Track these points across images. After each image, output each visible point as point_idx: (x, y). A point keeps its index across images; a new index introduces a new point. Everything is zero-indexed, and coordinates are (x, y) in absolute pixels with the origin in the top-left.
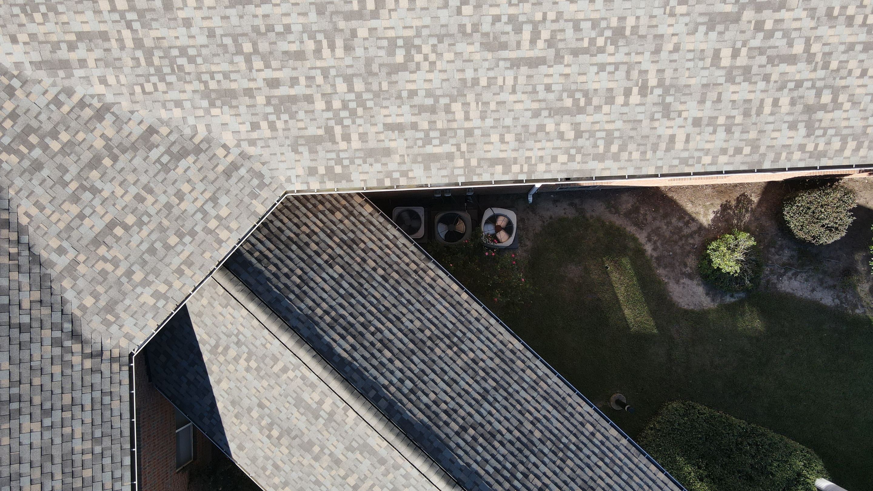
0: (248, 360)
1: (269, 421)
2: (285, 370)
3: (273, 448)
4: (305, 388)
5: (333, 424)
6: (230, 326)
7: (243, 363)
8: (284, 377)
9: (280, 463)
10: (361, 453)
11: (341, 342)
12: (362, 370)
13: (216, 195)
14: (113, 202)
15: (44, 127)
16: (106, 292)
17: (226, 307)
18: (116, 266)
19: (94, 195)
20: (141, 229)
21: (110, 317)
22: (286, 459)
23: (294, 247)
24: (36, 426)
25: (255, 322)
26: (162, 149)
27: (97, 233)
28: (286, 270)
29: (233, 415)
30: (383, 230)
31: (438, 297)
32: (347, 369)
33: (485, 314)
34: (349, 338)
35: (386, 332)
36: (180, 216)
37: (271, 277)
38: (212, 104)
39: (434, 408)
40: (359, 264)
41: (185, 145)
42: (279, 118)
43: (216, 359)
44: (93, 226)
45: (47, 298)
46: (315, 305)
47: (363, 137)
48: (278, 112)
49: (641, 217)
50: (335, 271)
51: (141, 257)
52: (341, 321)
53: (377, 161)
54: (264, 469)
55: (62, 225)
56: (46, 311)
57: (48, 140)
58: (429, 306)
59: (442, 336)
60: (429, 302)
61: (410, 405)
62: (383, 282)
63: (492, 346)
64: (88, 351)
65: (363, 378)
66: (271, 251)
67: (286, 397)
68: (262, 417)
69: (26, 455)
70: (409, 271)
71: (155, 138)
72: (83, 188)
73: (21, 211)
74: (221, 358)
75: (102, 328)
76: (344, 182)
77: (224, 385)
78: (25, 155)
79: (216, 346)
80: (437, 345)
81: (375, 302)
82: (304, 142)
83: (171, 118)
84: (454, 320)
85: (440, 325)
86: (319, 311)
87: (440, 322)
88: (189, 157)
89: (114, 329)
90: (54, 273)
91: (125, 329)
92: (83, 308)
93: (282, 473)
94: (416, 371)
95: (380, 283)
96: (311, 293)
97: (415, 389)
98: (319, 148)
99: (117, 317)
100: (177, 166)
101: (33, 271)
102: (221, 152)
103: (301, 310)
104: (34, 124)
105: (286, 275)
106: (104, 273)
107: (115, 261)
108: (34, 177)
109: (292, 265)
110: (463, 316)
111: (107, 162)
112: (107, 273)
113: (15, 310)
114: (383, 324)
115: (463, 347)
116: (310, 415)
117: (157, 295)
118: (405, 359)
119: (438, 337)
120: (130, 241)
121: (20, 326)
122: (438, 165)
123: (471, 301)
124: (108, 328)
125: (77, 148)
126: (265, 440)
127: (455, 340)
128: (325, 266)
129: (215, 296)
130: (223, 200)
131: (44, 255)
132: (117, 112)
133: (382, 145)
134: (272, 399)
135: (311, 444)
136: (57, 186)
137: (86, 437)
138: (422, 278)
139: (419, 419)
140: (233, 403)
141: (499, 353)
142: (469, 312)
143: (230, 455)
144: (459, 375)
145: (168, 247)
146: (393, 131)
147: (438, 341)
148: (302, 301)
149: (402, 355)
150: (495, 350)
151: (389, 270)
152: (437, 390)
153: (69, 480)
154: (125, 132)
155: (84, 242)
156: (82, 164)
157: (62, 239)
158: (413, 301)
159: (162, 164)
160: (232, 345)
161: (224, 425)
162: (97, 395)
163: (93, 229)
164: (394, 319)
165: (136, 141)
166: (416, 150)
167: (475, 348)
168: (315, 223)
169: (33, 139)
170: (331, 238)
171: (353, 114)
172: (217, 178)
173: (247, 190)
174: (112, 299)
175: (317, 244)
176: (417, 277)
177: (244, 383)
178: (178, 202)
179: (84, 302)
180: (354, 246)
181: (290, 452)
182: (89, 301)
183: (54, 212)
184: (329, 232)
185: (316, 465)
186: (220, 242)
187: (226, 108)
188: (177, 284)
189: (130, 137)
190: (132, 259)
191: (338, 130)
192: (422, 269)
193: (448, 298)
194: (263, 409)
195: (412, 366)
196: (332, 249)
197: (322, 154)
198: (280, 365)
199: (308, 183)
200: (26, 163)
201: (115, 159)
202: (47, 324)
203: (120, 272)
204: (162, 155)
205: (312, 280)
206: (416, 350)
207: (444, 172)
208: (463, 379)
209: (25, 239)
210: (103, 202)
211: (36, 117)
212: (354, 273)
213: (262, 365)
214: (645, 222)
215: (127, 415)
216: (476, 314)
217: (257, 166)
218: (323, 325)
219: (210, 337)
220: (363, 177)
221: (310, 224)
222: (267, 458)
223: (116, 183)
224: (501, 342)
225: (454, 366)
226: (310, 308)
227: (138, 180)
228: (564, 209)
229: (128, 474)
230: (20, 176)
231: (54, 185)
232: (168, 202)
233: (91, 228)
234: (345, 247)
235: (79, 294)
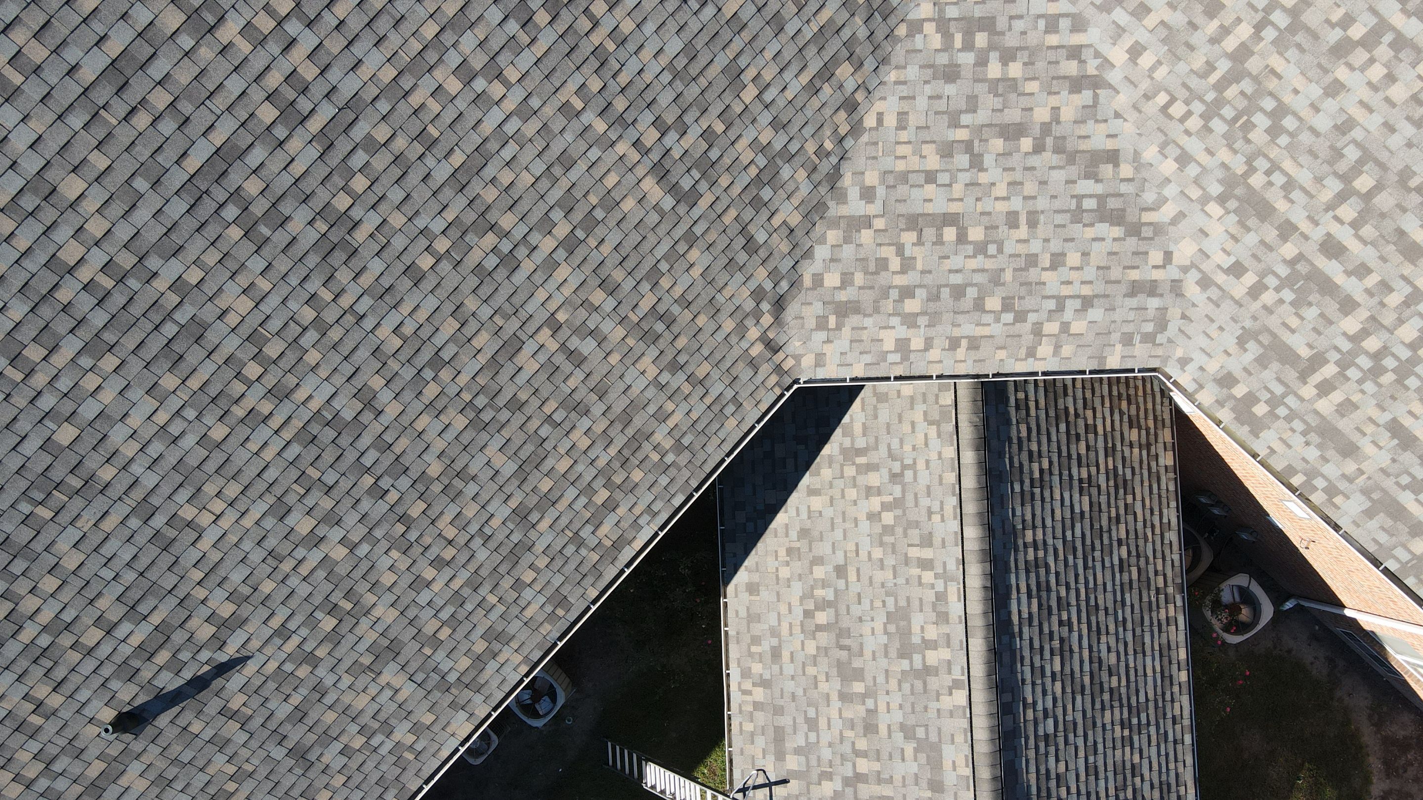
0: (885, 507)
1: (830, 596)
2: (926, 564)
3: (797, 630)
4: (928, 608)
5: (919, 684)
6: (908, 448)
7: (875, 503)
8: (916, 571)
9: (786, 655)
10: (916, 750)
11: (1024, 598)
12: (1018, 657)
13: (1096, 300)
14: (980, 195)
15: (1007, 38)
16: (860, 288)
17: (931, 423)
18: (903, 271)
19: (971, 167)
20: (974, 256)
21: (832, 320)
22: (800, 657)
23: (1063, 427)
24: (652, 371)
25: (951, 477)
26: (1099, 189)
27: (926, 211)
28: (1034, 447)
29: (787, 545)
30: (1164, 501)
31: (1157, 647)
32: (1005, 639)
33: (1186, 722)
34: (1035, 602)
35: (1075, 635)
36: (1030, 284)
37: (1015, 441)
38: (1222, 200)
39: (1053, 784)
40: (1110, 518)
41: (1128, 210)
42: (1277, 290)
43: (842, 466)
44: (931, 200)
45: (799, 233)
46: (1031, 523)
47: (1346, 407)
48: (1285, 283)
49: (1402, 761)
50: (1081, 502)
51: (939, 287)
52: (1042, 571)
53: (1319, 446)
54: (756, 640)
55: (901, 166)
56: (785, 247)
57: (994, 56)
58: (1139, 649)
59: (1125, 701)
60: (1144, 644)
61: (1032, 754)
62: (1117, 569)
63: (1164, 770)
64: (771, 335)
65: (1011, 666)
66: (1037, 408)
67: (888, 594)
68: (824, 584)
69: (612, 396)
70: (1152, 583)
71: (1107, 170)
72: (968, 146)
73: (879, 106)
74: (850, 471)
75: (811, 323)
76: (1246, 428)
77: (817, 503)
78: (953, 48)
79: (860, 452)
80: (1112, 707)
81: (1091, 585)
82: (1266, 342)
83: (1151, 165)
84: (1151, 695)
85: (1133, 685)
86: (1029, 534)
87: (1136, 681)
88: (1117, 228)
89: (822, 335)
90: (835, 210)
91: (828, 349)
92: (818, 280)
93: (776, 668)
94: (1069, 718)
95: (1112, 565)
96: (1038, 503)
97: (1052, 738)
98: (1275, 366)
99: (839, 327)
100: (1092, 225)
101: (819, 188)
102: (1156, 257)
103: (1014, 515)
104: (1001, 23)
105: (1030, 453)
106: (883, 264)
107: (907, 265)
108: (933, 82)
109: (1044, 448)
110: (1164, 700)
111: (1026, 144)
112: (886, 269)
113: (765, 214)
114: (1079, 622)
115: (1136, 738)
116: (897, 644)
117: (903, 346)
118: (1069, 690)
119: (1120, 700)
120: (948, 257)
121: (750, 239)
122: (1389, 523)
123: (1185, 690)
124: (816, 330)
125: (1013, 96)
126: (798, 612)
127: (1135, 721)
128: (1076, 483)
129: (931, 398)
130: (1096, 313)
131: (847, 180)
132: (1101, 100)
133: (1355, 437)
134: (865, 580)
135: (859, 674)
136: (945, 117)
137: (674, 433)
138: (1158, 607)
139: (1028, 781)
140: (804, 533)
141: (1165, 787)
142: (1173, 701)
143: (726, 584)
144: (1106, 770)
145: (979, 305)
146: (1394, 436)
147: (1116, 704)
148: (1023, 505)
149: (1069, 683)
150: (1164, 778)
151: (1133, 560)
152: (1072, 766)
153: (616, 465)
154: (1082, 130)
155: (902, 209)
156: (998, 119)
157: (883, 181)
158: (1129, 625)
159: (1079, 206)
160: (884, 472)
161: (760, 545)
162: (729, 394)
163: (926, 204)
164: (1094, 628)
165: (1083, 151)
166: (1389, 483)
167: (1145, 754)
168: (1104, 419)
169: (981, 39)
170: (1106, 456)
171: (1376, 372)
172: (1119, 282)
173: (1128, 328)
174: (858, 302)
175: (1088, 448)
176: (1153, 599)
177: (849, 525)
178: (1048, 265)
179: (825, 276)
180: (1121, 491)
181: (815, 657)
182: (832, 280)
183: (909, 142)
184: (1110, 445)
185: (836, 704)
186: (1031, 353)
187: (1233, 218)
188: (934, 354)
189: (1081, 141)
190: (928, 279)
191: (1329, 370)
192: (1166, 595)
193: (1166, 660)
194: (838, 577)
195: (1069, 707)
196: (1098, 472)
197: (1268, 375)
198: (927, 553)
199: (1201, 387)
200: (943, 59)
201: (1039, 149)
202: (771, 266)
203: (900, 280)
204: (1091, 196)
205: (1051, 487)
206: (1088, 691)
207: (1383, 538)
208: (1106, 779)
209: (849, 143)
210: (972, 184)
211: (1011, 18)
212: (1097, 526)
213: (899, 530)
214: (1401, 771)
215: (727, 448)
216: (1177, 712)
217: (1174, 313)
218: (1021, 556)
219: (864, 435)
220: (1277, 446)
221: (1099, 415)
222: (774, 632)
223: (1008, 177)
224: (1177, 775)
225: (1109, 752)
226: (1024, 521)
227: (1034, 198)
228: (1315, 658)
229: (664, 516)
230: (921, 67)
231: (943, 113)
232: (1037, 255)
233: (925, 200)
234: (1112, 483)
235: (832, 260)
